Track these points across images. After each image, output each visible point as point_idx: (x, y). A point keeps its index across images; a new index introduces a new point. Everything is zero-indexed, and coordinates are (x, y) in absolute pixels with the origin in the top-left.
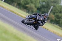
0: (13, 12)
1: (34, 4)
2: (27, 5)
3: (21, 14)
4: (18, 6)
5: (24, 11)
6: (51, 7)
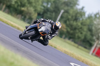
2: (23, 9)
3: (12, 23)
4: (7, 10)
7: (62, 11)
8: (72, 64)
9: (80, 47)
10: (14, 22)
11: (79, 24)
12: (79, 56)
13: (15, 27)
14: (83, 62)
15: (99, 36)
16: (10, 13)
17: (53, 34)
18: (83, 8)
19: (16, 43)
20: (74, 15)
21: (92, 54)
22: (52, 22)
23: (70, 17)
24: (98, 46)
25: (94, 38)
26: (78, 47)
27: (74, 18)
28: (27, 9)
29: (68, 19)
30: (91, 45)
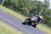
0: (10, 14)
3: (16, 16)
5: (19, 13)
6: (41, 10)
10: (17, 15)
16: (15, 11)
17: (39, 22)
20: (48, 12)
26: (49, 28)
28: (24, 9)
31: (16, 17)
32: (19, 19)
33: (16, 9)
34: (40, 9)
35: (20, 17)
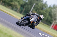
1: (18, 2)
5: (9, 8)
7: (34, 4)
8: (40, 34)
9: (45, 24)
10: (7, 10)
11: (44, 12)
12: (45, 29)
13: (7, 13)
14: (46, 33)
15: (55, 18)
17: (38, 22)
18: (46, 2)
19: (8, 22)
20: (41, 6)
21: (52, 28)
22: (38, 15)
23: (39, 8)
24: (55, 24)
25: (53, 19)
27: (41, 8)
29: (38, 9)
30: (51, 23)
31: (6, 12)
32: (9, 14)
33: (6, 3)
34: (32, 3)
35: (10, 12)
